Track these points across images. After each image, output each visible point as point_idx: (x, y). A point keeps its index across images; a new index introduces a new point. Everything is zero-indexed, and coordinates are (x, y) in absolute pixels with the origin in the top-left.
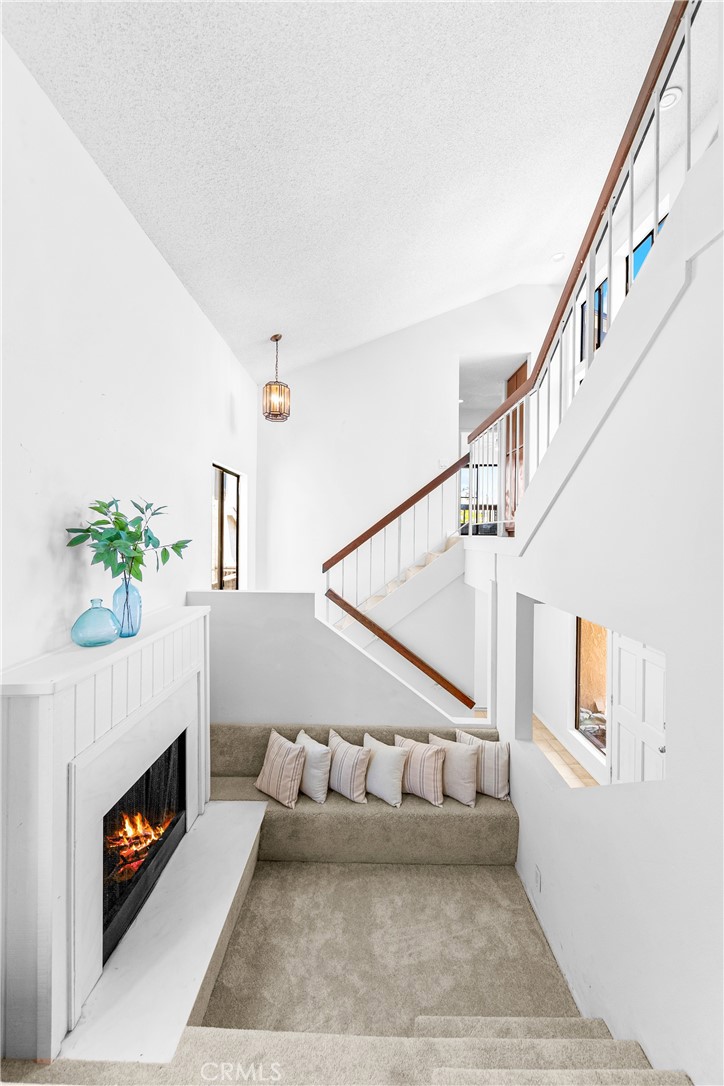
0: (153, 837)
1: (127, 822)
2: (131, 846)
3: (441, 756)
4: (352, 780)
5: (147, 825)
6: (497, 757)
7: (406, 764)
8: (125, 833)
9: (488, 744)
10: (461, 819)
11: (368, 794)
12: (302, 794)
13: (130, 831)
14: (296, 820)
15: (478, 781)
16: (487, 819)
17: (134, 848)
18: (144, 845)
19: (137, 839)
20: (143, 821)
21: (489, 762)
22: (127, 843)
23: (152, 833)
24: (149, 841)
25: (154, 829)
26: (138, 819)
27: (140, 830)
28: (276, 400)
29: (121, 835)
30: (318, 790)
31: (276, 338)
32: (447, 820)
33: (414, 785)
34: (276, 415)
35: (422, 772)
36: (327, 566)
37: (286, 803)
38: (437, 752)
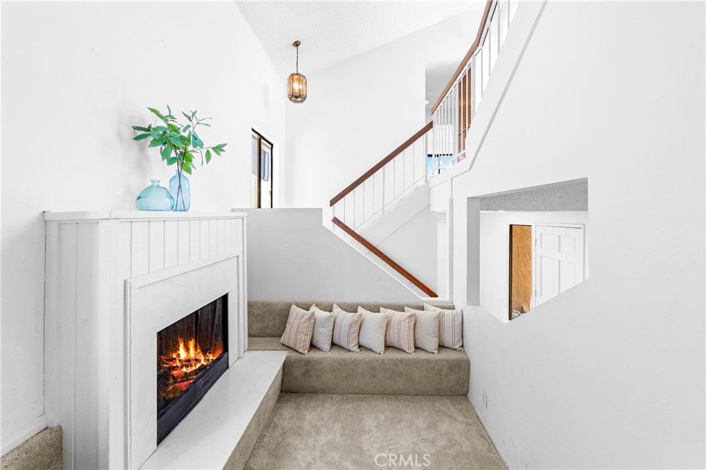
0: (203, 362)
1: (181, 345)
2: (182, 367)
3: (413, 319)
4: (349, 336)
5: (199, 350)
6: (454, 319)
7: (388, 325)
8: (178, 355)
9: (447, 311)
10: (428, 361)
11: (360, 346)
12: (313, 346)
13: (183, 354)
14: (308, 362)
15: (440, 337)
16: (447, 361)
17: (184, 370)
18: (194, 368)
19: (188, 362)
20: (196, 347)
21: (448, 323)
22: (178, 364)
23: (202, 358)
24: (198, 365)
25: (205, 354)
26: (192, 344)
27: (192, 354)
28: (297, 86)
29: (174, 356)
30: (324, 343)
31: (297, 44)
32: (417, 361)
33: (394, 340)
34: (297, 97)
35: (399, 329)
36: (333, 202)
37: (301, 351)
38: (410, 316)
